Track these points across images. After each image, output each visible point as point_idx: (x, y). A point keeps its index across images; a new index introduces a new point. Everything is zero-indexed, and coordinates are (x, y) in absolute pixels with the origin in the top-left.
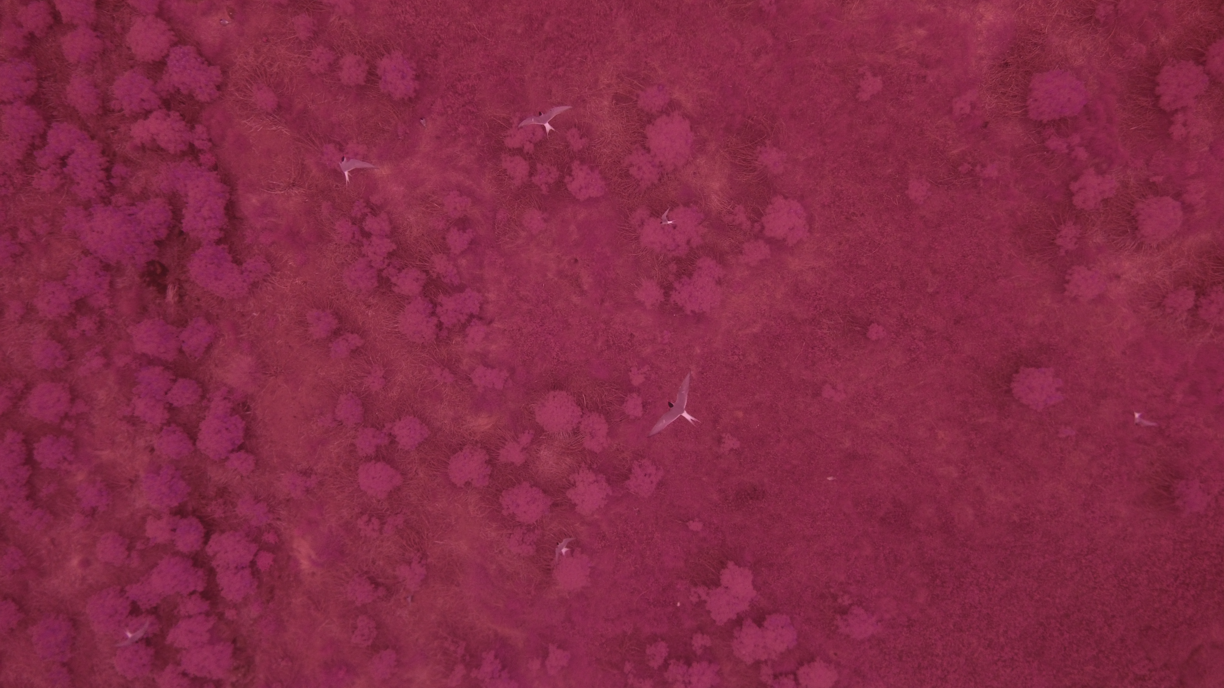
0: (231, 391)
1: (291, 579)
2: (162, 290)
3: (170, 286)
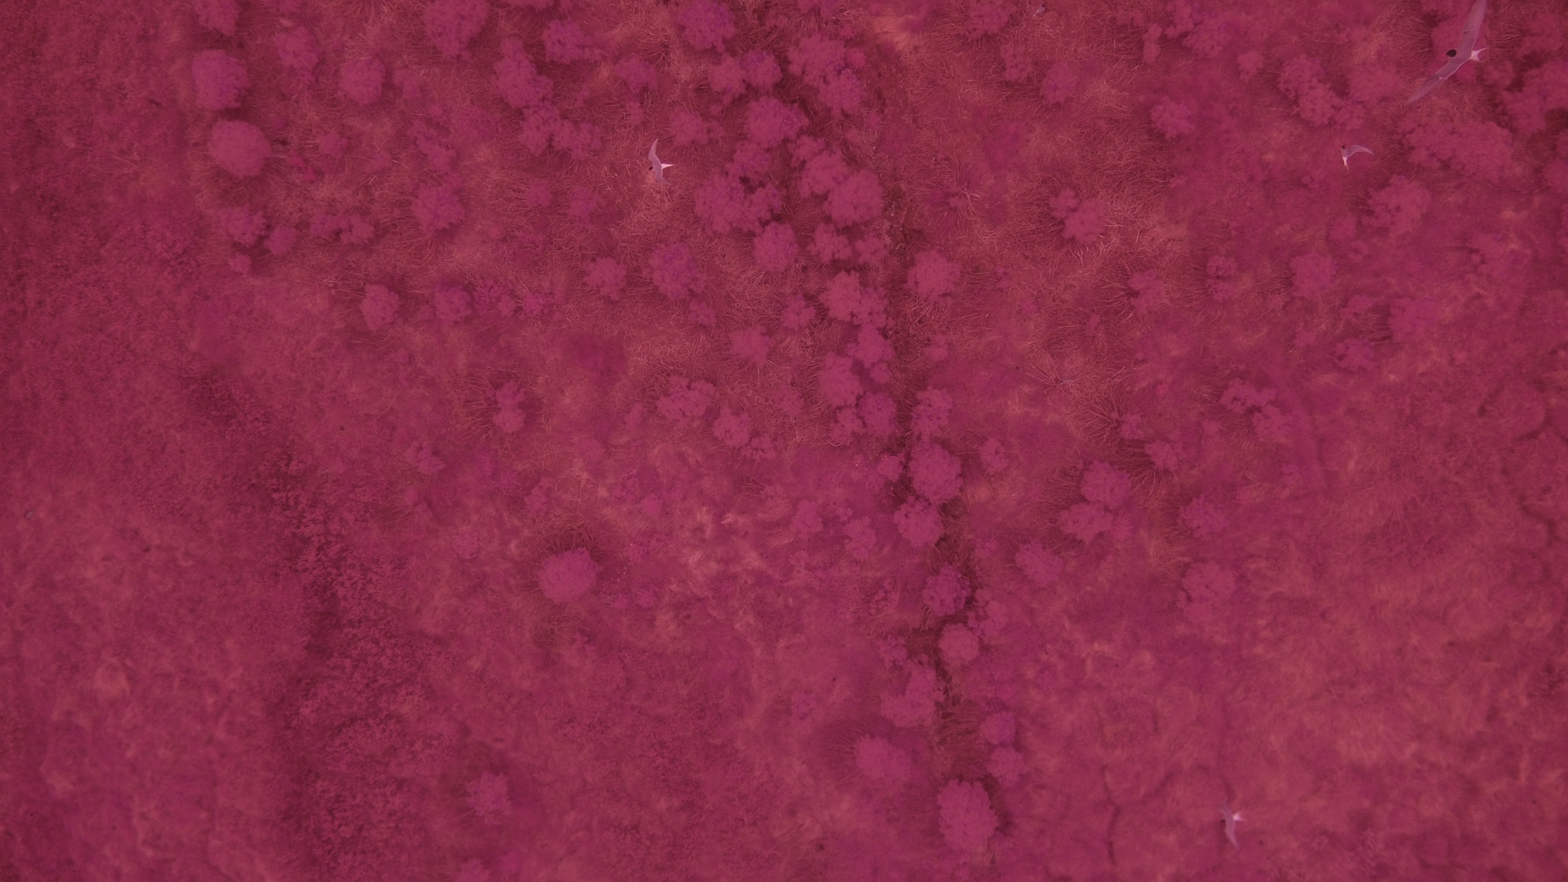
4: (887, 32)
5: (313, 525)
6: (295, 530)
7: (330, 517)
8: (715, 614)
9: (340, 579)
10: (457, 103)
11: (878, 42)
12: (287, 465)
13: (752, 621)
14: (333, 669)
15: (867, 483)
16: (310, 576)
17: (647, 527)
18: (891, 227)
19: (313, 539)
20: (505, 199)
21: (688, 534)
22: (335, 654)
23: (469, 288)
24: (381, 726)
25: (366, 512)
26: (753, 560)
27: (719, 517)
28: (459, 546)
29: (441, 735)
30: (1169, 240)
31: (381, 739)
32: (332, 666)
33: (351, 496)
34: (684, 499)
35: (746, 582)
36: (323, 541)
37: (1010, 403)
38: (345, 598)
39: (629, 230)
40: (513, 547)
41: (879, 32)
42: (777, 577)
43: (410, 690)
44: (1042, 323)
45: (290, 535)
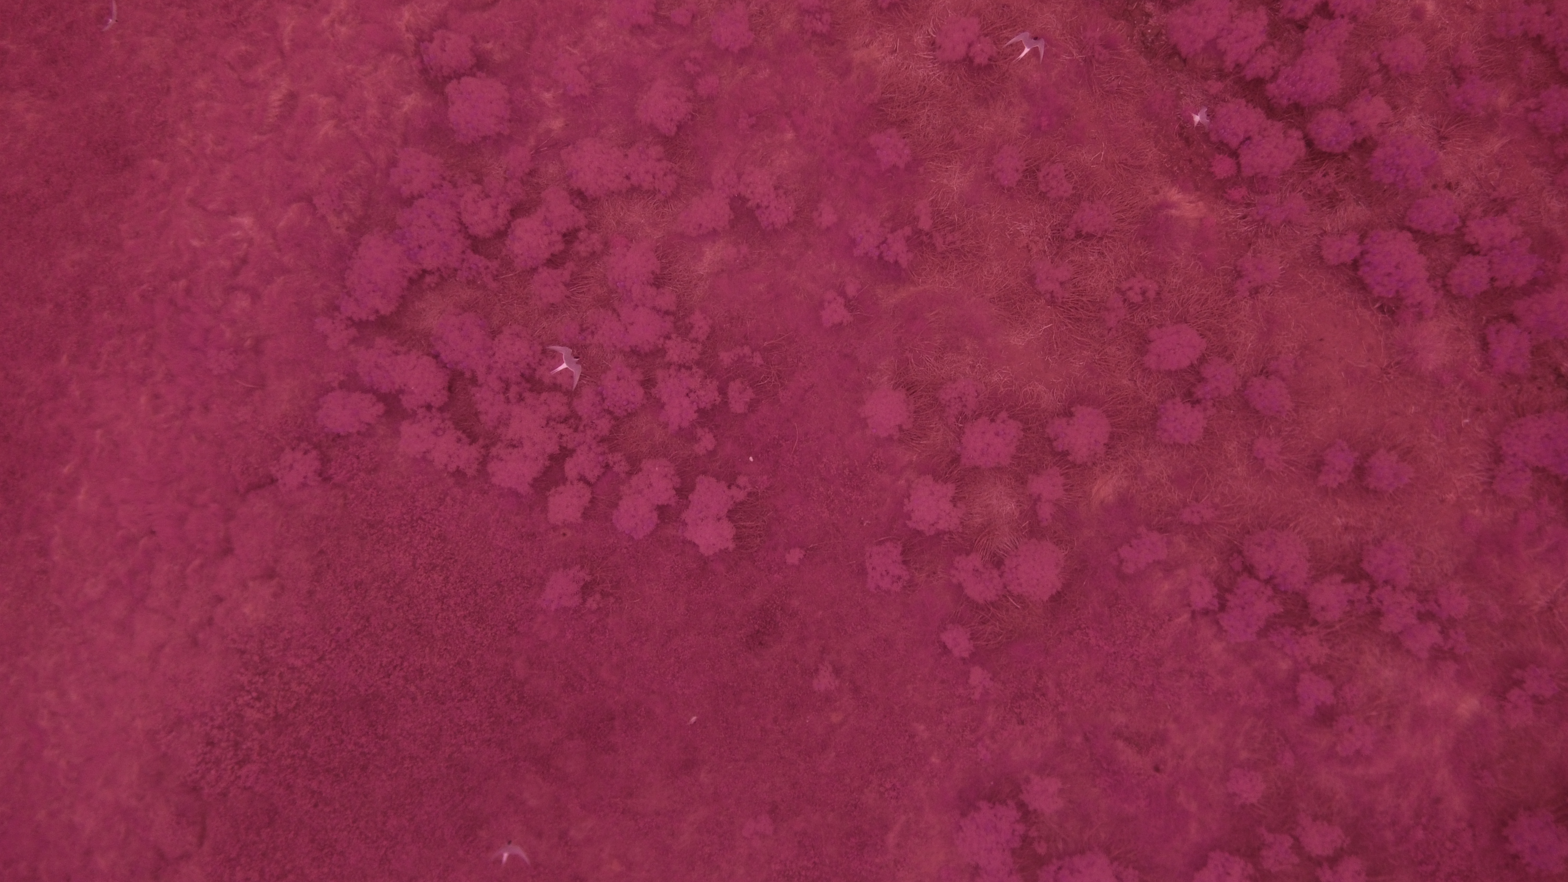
0: (1420, 316)
1: (1175, 169)
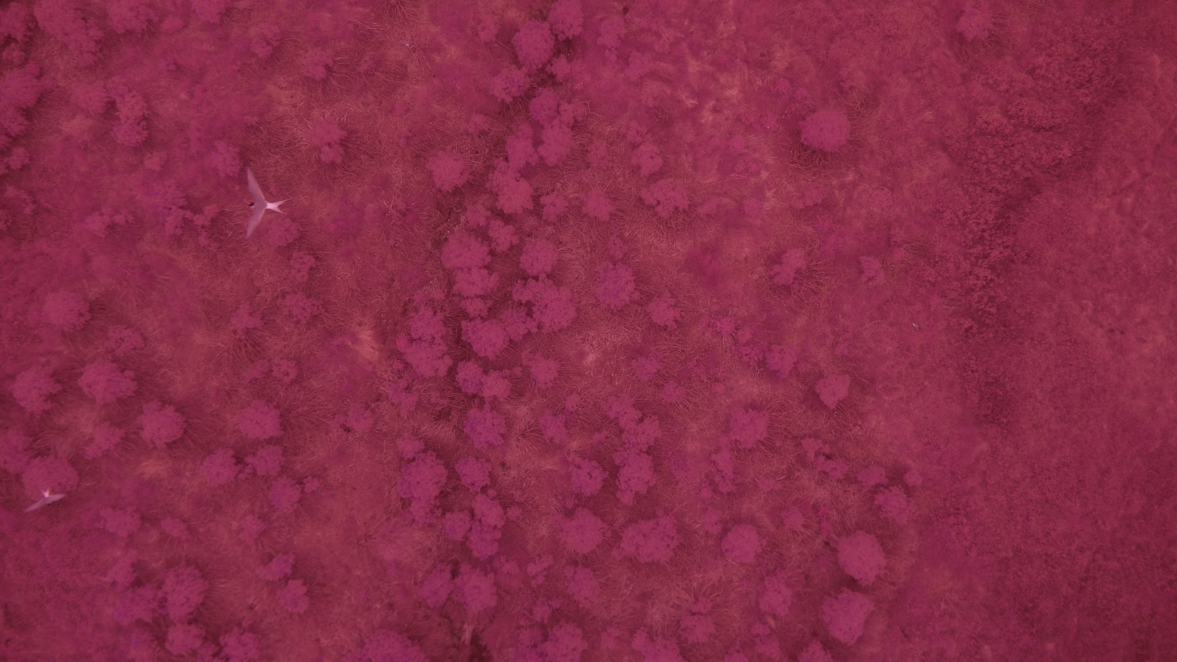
1: (384, 321)
2: (475, 638)
3: (467, 643)
4: (372, 347)
5: (980, 275)
6: (996, 278)
7: (964, 275)
8: (743, 47)
9: (985, 227)
10: (688, 490)
11: (382, 346)
12: (971, 328)
13: (722, 25)
14: (1030, 170)
15: (583, 68)
16: (1005, 240)
17: (751, 135)
18: (455, 226)
19: (987, 266)
20: (698, 406)
21: (726, 112)
22: (1022, 178)
23: (762, 363)
24: (1021, 114)
25: (937, 262)
26: (693, 66)
27: (697, 109)
28: (887, 200)
29: (983, 85)
30: (282, 88)
31: (1026, 105)
32: (1030, 172)
33: (940, 278)
34: (712, 137)
35: (708, 54)
36: (980, 260)
37: (455, 58)
38: (990, 211)
39: (628, 335)
40: (850, 177)
41: (377, 352)
42: (684, 45)
43: (985, 125)
44: (399, 94)
45: (1001, 277)
